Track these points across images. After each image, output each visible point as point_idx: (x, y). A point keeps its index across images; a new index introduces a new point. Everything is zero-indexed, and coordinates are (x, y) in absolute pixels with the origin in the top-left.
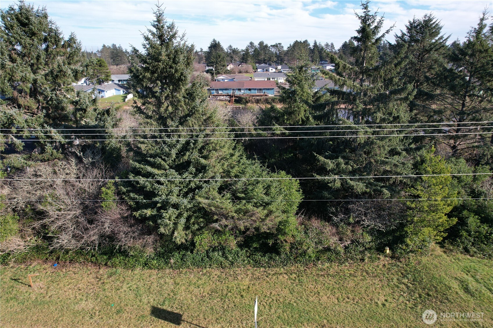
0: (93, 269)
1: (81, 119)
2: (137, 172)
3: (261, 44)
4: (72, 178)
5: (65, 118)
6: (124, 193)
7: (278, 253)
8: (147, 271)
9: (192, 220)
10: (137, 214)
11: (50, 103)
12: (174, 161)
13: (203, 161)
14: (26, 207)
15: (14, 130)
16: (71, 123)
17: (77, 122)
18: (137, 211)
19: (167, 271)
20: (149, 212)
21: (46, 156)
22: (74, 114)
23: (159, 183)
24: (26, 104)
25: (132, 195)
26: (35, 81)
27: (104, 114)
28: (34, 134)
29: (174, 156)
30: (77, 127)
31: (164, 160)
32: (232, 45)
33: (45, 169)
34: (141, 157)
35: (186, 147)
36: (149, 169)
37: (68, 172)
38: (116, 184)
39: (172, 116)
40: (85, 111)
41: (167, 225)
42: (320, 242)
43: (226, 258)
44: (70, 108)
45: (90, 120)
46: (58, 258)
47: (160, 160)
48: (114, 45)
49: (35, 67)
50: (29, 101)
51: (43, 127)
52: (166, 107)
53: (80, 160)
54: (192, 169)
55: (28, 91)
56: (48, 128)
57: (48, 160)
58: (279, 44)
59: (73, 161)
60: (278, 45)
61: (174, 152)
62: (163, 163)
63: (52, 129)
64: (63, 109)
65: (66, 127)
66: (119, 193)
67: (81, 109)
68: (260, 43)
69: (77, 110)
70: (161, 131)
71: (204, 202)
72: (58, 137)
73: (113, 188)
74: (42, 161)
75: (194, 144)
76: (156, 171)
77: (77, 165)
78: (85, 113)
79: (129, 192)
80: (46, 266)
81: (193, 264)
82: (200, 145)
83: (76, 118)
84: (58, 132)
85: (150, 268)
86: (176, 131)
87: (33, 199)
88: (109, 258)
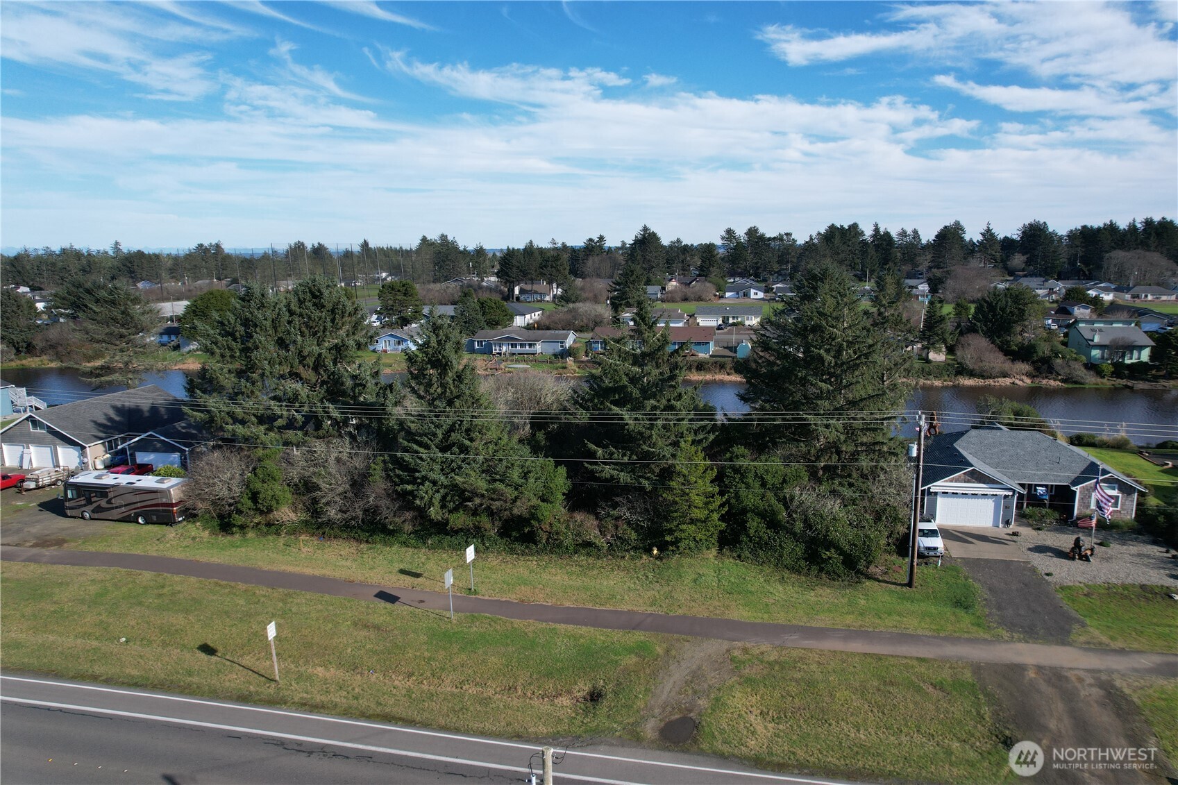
0: (354, 544)
1: (360, 394)
2: (406, 450)
3: (752, 232)
4: (345, 457)
5: (344, 393)
6: (391, 470)
7: (535, 543)
8: (404, 549)
9: (449, 498)
10: (399, 488)
11: (332, 377)
12: (441, 442)
13: (467, 442)
14: (300, 481)
15: (297, 404)
16: (348, 399)
17: (355, 398)
18: (399, 485)
19: (423, 550)
20: (409, 487)
21: (321, 432)
22: (353, 389)
23: (421, 459)
24: (308, 377)
25: (398, 472)
26: (320, 355)
27: (386, 389)
28: (314, 409)
29: (440, 436)
30: (354, 404)
31: (431, 439)
32: (681, 239)
33: (319, 446)
34: (410, 436)
35: (452, 429)
36: (416, 447)
37: (342, 450)
38: (384, 462)
39: (440, 397)
40: (364, 386)
41: (422, 498)
42: (578, 535)
43: (484, 544)
44: (349, 383)
45: (368, 397)
46: (324, 533)
47: (426, 439)
48: (444, 237)
49: (321, 339)
50: (309, 374)
51: (322, 403)
52: (436, 389)
53: (353, 437)
54: (455, 449)
55: (311, 365)
56: (327, 404)
57: (323, 437)
58: (787, 234)
59: (348, 440)
60: (785, 237)
61: (440, 432)
62: (429, 442)
63: (330, 405)
64: (342, 384)
65: (344, 403)
66: (386, 470)
67: (361, 385)
68: (750, 230)
69: (356, 385)
70: (430, 411)
71: (459, 479)
72: (335, 414)
73: (382, 465)
74: (317, 438)
75: (460, 425)
76: (421, 450)
77: (351, 443)
78: (364, 389)
79: (394, 469)
80: (312, 538)
81: (449, 546)
82: (465, 426)
83: (354, 393)
84: (336, 408)
85: (408, 546)
86: (444, 412)
87: (307, 474)
88: (371, 536)
